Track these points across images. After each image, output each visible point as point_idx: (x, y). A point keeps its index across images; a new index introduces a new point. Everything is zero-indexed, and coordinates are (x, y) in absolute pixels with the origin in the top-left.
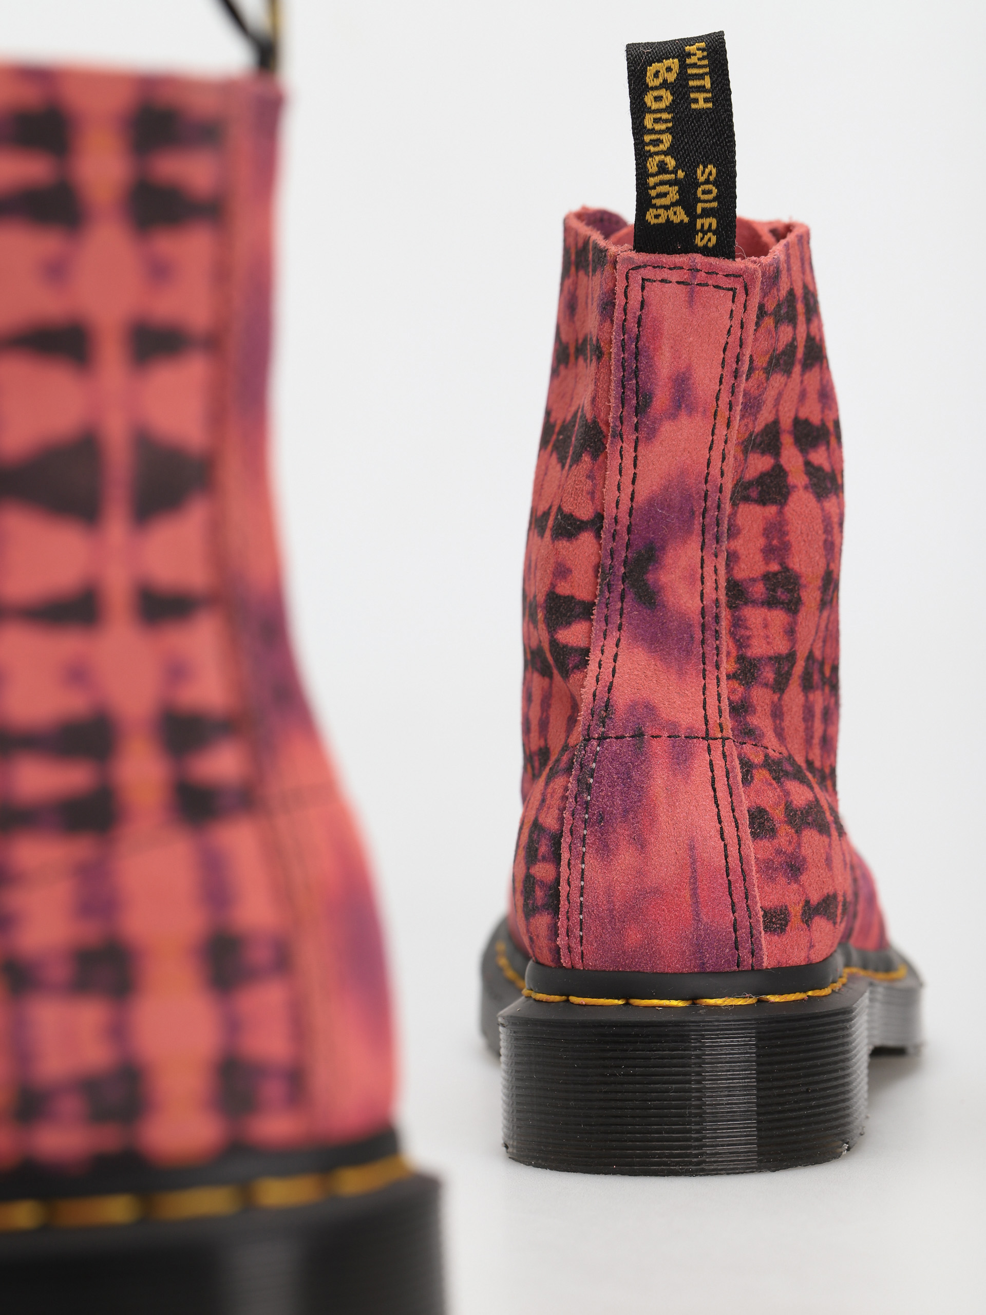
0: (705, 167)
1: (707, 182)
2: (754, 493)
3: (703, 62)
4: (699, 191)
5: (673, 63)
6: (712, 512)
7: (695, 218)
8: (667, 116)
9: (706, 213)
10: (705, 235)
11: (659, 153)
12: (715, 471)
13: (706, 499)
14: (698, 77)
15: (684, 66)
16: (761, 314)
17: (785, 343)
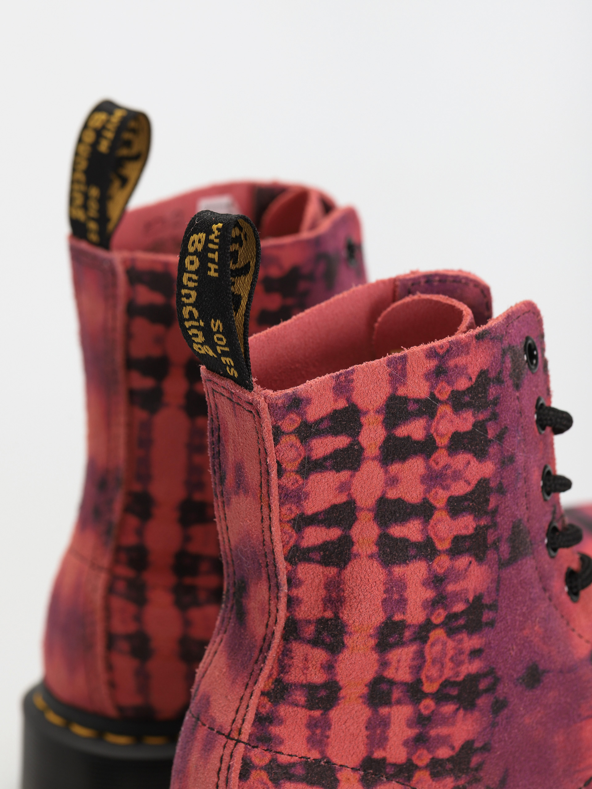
0: (215, 321)
1: (218, 332)
2: (317, 556)
3: (217, 241)
4: (215, 337)
5: (202, 236)
6: (271, 567)
7: (220, 356)
8: (195, 277)
9: (224, 354)
10: (230, 369)
11: (189, 305)
12: (267, 538)
13: (266, 557)
14: (213, 251)
15: (208, 241)
16: (278, 433)
17: (329, 450)
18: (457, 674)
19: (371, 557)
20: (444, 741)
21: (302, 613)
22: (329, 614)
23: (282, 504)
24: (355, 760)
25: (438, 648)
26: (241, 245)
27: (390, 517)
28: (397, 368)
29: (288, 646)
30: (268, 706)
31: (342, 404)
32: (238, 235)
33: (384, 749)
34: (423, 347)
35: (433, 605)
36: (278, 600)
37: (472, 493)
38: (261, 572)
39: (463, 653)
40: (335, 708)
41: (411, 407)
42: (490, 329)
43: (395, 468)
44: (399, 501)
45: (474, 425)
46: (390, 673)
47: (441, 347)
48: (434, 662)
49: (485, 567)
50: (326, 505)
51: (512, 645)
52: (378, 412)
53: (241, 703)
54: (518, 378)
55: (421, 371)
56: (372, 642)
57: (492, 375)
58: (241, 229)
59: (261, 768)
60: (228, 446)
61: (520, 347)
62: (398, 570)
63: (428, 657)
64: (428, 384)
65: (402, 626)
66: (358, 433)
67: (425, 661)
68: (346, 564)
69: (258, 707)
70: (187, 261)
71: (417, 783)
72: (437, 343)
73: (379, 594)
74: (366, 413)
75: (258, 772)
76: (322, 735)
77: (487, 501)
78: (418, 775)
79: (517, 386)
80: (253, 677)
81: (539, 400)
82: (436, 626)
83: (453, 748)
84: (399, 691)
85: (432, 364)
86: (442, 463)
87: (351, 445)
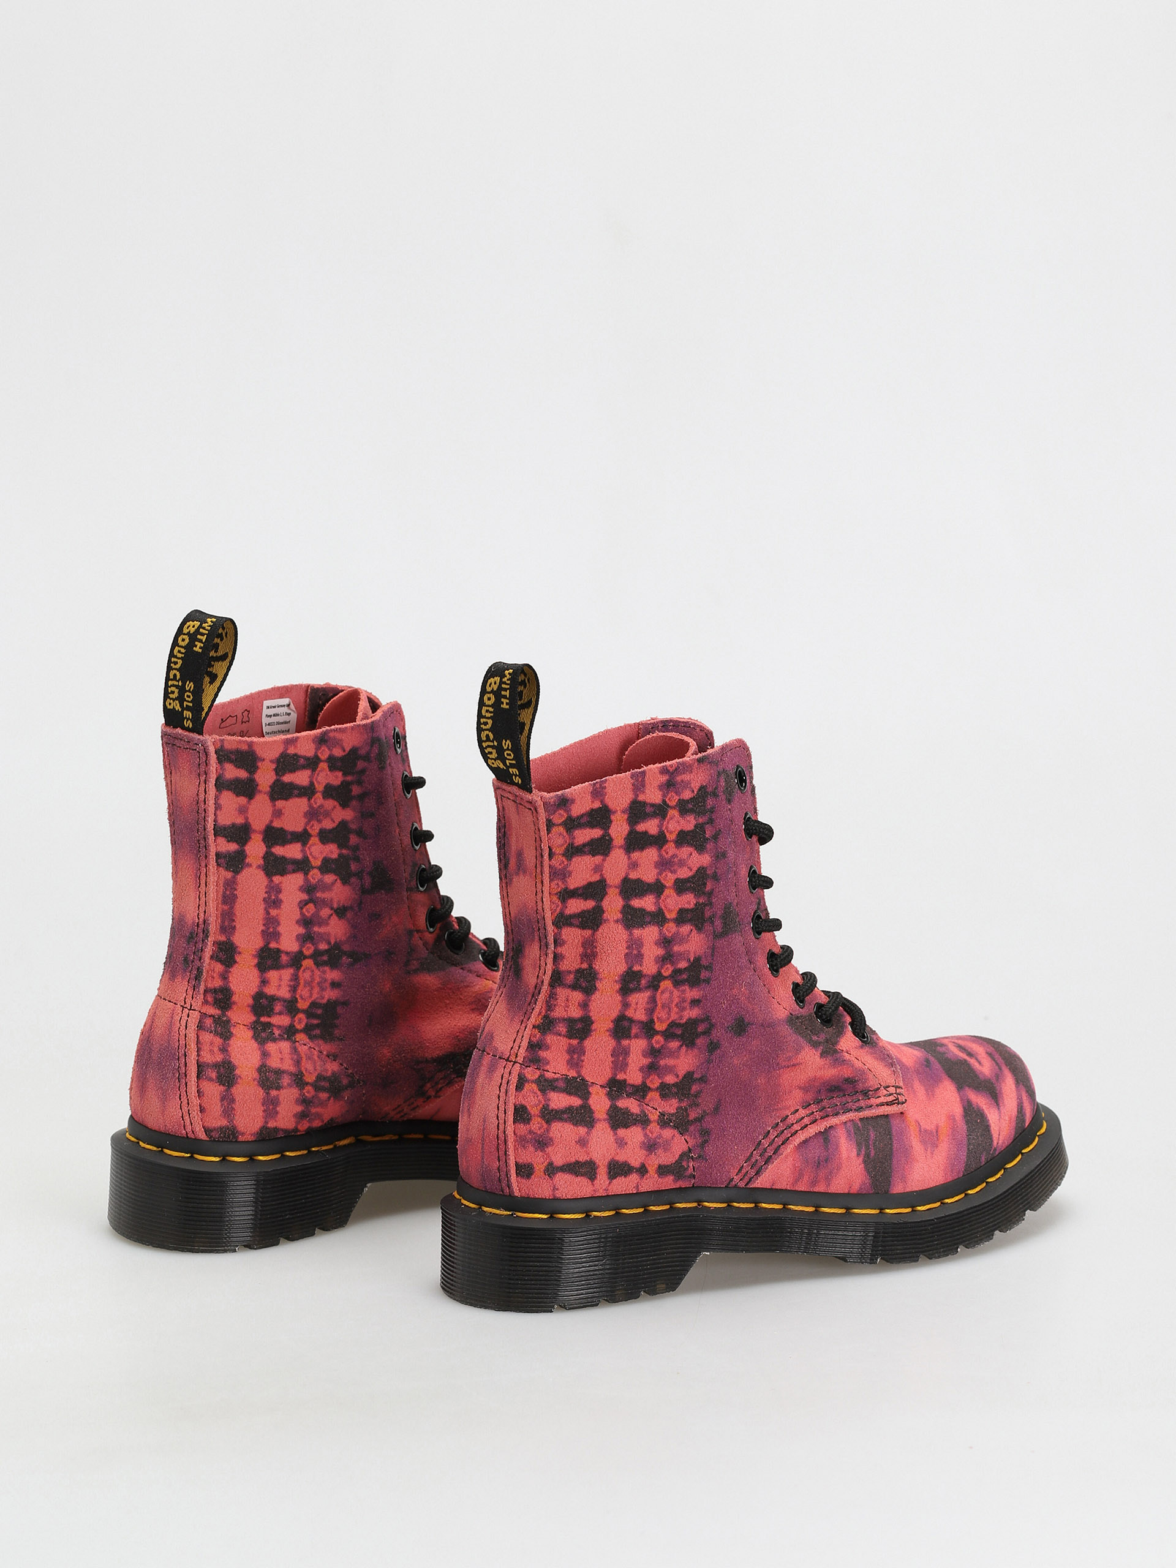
0: (506, 741)
1: (508, 749)
2: (575, 921)
3: (509, 682)
4: (505, 753)
5: (497, 679)
6: (542, 931)
7: (508, 767)
8: (491, 709)
9: (512, 766)
10: (516, 777)
11: (486, 730)
12: (540, 908)
13: (538, 922)
14: (505, 690)
15: (501, 682)
16: (550, 825)
17: (588, 839)
18: (681, 1017)
19: (617, 921)
20: (670, 1070)
21: (565, 966)
22: (585, 966)
23: (551, 880)
24: (603, 1079)
25: (667, 995)
26: (525, 687)
27: (632, 892)
28: (638, 780)
29: (554, 990)
30: (538, 1036)
31: (597, 805)
32: (523, 679)
33: (625, 1073)
34: (658, 765)
35: (663, 960)
36: (546, 956)
37: (693, 877)
38: (534, 936)
39: (685, 1001)
40: (588, 1039)
41: (648, 810)
42: (709, 755)
43: (635, 855)
44: (638, 881)
45: (695, 826)
46: (630, 1013)
47: (671, 766)
48: (663, 1006)
49: (703, 936)
50: (585, 883)
51: (724, 999)
52: (623, 812)
53: (517, 1034)
54: (730, 795)
55: (656, 783)
56: (617, 987)
57: (710, 789)
58: (525, 675)
59: (532, 1082)
60: (511, 838)
61: (731, 769)
62: (637, 932)
63: (659, 1003)
64: (661, 793)
65: (639, 975)
66: (609, 827)
67: (656, 1006)
68: (598, 927)
69: (530, 1037)
70: (485, 698)
71: (650, 1101)
72: (668, 763)
73: (622, 949)
74: (616, 812)
75: (530, 1084)
76: (578, 1060)
77: (705, 884)
78: (650, 1095)
79: (729, 801)
80: (527, 1015)
81: (746, 814)
82: (665, 978)
83: (678, 1076)
84: (637, 1027)
85: (664, 778)
86: (670, 854)
87: (603, 836)
